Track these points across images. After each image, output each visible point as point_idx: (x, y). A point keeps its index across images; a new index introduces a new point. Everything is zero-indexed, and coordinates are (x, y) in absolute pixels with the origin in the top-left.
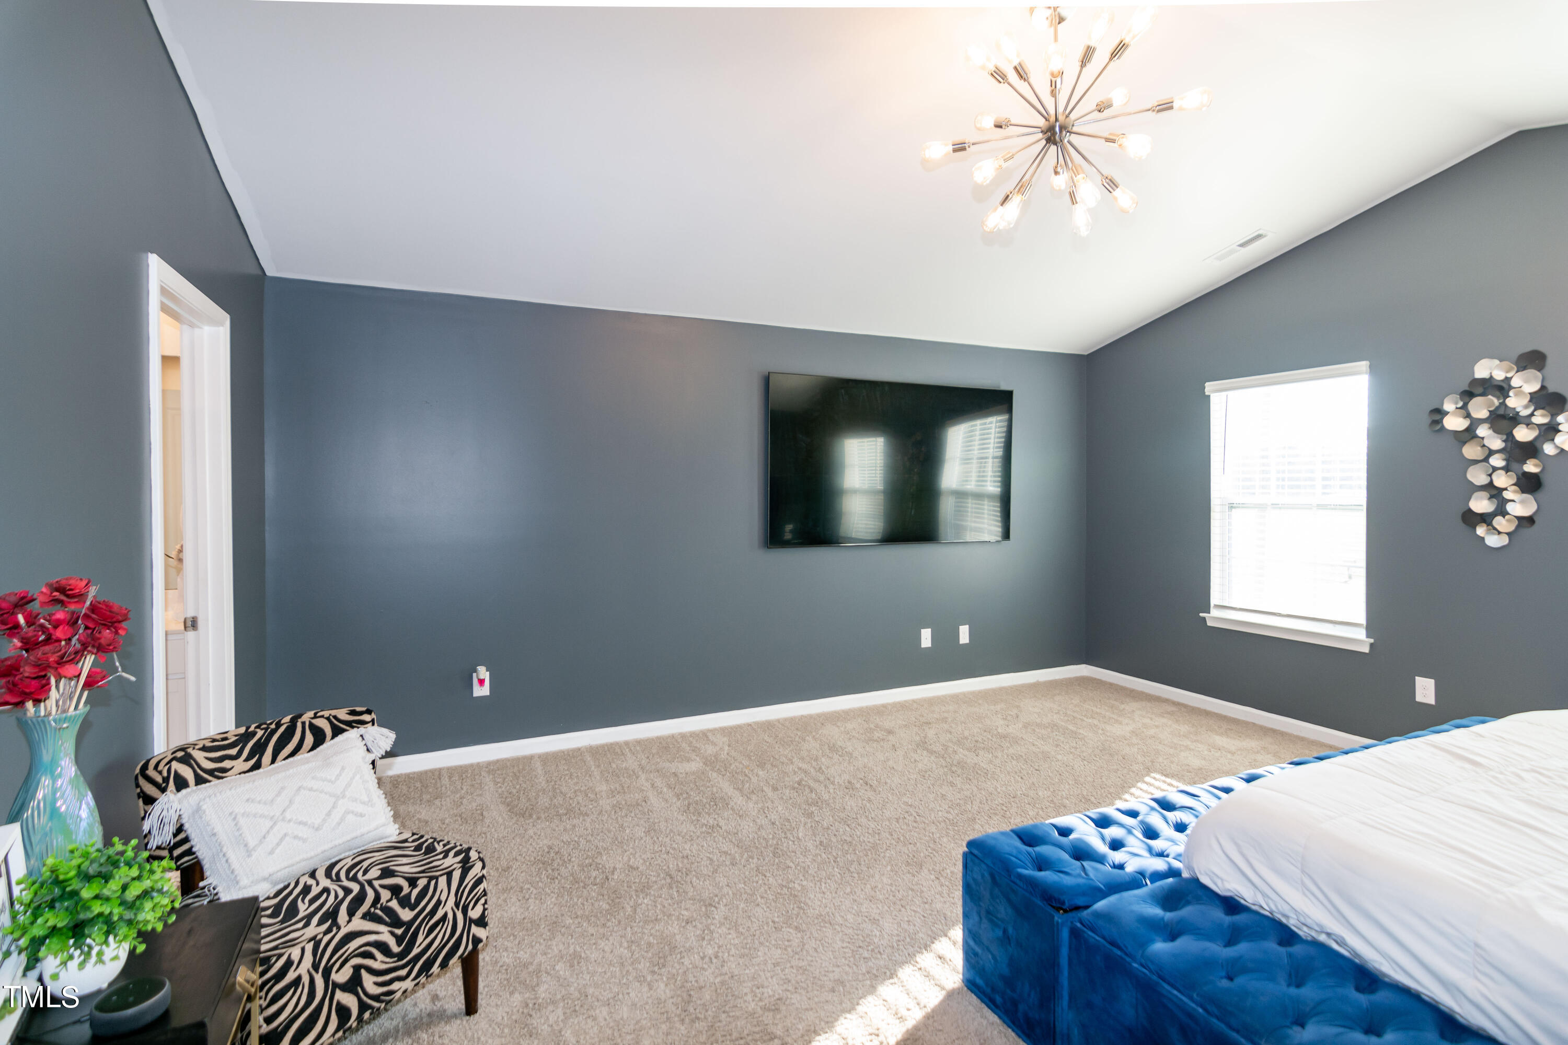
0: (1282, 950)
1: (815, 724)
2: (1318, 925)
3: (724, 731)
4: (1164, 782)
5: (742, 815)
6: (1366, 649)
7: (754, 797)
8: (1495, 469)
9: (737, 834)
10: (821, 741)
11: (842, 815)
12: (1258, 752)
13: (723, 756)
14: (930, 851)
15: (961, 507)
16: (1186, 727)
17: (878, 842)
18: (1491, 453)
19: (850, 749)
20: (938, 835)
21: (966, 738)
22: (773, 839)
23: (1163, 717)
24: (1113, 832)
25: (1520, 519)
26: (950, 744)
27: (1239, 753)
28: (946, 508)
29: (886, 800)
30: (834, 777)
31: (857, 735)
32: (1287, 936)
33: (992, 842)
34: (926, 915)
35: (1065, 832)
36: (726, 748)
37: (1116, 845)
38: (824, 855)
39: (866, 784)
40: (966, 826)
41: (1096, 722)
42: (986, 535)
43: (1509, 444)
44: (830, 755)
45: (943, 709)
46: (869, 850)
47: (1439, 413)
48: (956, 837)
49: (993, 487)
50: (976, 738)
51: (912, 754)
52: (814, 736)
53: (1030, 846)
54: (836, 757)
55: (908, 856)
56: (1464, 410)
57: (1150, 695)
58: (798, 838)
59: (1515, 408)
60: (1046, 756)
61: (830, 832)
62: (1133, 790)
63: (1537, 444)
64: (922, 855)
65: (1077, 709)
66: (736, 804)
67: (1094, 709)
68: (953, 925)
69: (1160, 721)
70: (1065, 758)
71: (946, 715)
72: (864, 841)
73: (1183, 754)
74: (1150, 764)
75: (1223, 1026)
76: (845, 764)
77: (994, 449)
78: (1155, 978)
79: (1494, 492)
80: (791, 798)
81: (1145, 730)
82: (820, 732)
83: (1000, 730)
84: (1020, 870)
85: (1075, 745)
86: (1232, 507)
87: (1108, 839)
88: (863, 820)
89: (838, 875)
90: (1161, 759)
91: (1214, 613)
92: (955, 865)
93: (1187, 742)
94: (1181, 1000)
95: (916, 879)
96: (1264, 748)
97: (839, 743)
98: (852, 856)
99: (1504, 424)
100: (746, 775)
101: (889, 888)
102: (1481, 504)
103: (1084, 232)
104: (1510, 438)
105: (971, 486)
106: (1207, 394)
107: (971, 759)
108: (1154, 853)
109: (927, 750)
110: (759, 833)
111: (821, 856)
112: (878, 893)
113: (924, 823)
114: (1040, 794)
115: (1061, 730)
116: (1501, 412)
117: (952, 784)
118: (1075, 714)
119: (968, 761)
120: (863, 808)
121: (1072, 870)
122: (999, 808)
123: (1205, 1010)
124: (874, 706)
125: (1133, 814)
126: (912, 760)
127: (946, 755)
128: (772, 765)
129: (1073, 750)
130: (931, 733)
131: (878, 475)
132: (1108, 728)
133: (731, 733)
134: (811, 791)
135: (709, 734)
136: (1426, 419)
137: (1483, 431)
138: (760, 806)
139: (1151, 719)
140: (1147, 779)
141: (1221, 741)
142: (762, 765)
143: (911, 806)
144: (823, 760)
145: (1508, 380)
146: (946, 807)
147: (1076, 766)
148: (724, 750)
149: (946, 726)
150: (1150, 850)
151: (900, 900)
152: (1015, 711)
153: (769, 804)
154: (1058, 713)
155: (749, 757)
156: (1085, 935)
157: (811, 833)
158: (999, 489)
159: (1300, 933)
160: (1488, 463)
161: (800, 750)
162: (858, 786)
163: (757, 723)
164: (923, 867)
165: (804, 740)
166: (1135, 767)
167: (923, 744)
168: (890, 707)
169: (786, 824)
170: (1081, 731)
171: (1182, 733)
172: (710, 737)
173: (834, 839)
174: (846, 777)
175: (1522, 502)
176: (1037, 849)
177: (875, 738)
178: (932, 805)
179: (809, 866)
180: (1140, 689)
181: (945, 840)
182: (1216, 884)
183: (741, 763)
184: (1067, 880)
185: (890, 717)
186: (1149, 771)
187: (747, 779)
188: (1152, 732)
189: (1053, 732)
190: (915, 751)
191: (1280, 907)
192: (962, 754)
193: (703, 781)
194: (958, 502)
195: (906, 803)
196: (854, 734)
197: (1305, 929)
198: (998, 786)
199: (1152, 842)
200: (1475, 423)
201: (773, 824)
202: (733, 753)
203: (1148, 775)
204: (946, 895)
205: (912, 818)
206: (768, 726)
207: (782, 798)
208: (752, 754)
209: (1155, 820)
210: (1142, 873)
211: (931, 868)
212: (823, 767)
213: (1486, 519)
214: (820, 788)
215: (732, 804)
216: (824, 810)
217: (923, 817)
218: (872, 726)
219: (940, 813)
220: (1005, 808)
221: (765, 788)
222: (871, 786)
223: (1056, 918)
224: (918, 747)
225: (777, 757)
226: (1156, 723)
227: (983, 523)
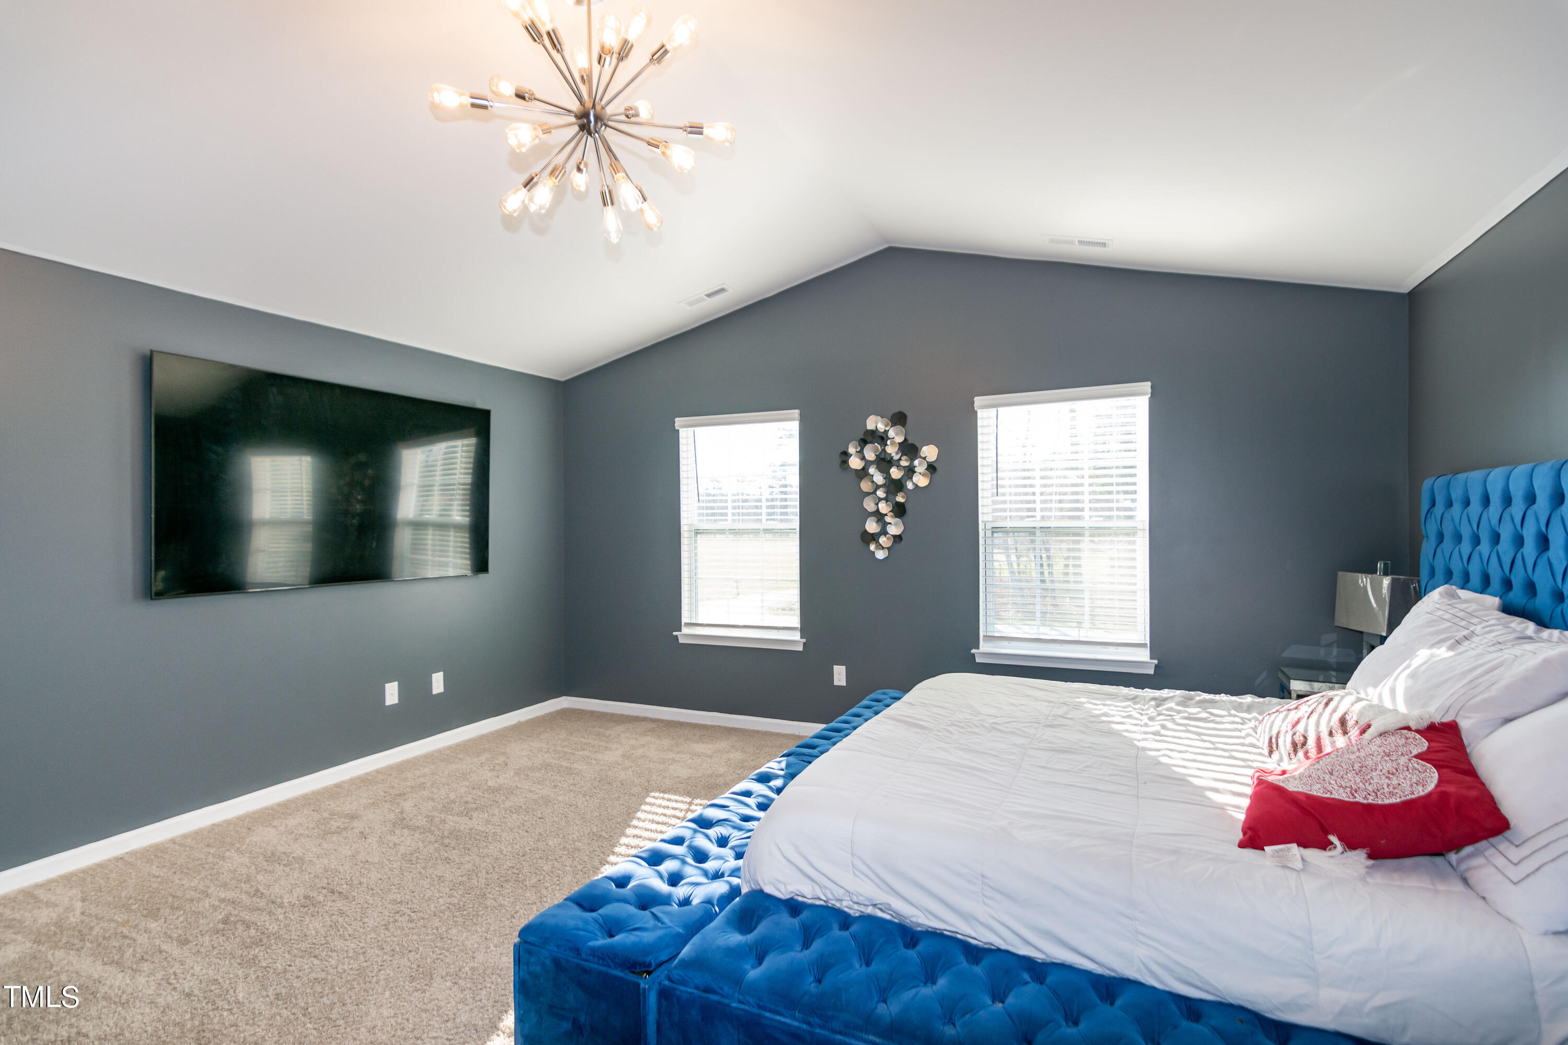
0: (846, 934)
1: (237, 832)
2: (868, 899)
3: (67, 880)
4: (663, 798)
5: (128, 1001)
6: (800, 648)
7: (146, 966)
8: (880, 499)
9: (122, 1034)
10: (251, 852)
11: (304, 946)
12: (729, 751)
13: (74, 918)
14: (439, 952)
15: (420, 539)
16: (668, 740)
17: (365, 964)
18: (878, 487)
19: (299, 852)
20: (444, 929)
21: (453, 802)
22: (192, 1019)
23: (646, 735)
24: (669, 866)
25: (895, 537)
26: (436, 814)
27: (715, 755)
28: (402, 540)
29: (366, 906)
30: (281, 897)
31: (306, 832)
32: (845, 920)
33: (552, 921)
34: (450, 1037)
35: (622, 881)
36: (79, 905)
37: (674, 879)
38: (285, 1013)
39: (333, 892)
40: (476, 905)
41: (587, 753)
42: (451, 569)
43: (888, 480)
44: (269, 868)
45: (418, 773)
46: (355, 980)
47: (846, 455)
48: (467, 923)
49: (460, 515)
50: (465, 799)
51: (389, 837)
52: (238, 849)
53: (593, 910)
54: (279, 869)
55: (411, 968)
56: (861, 453)
57: (632, 717)
58: (237, 1002)
59: (890, 454)
60: (547, 801)
61: (288, 975)
62: (639, 814)
63: (903, 481)
64: (429, 960)
65: (566, 743)
66: (111, 987)
67: (582, 740)
68: (488, 1036)
69: (643, 740)
70: (566, 798)
71: (422, 780)
72: (345, 971)
73: (672, 767)
74: (647, 784)
75: (826, 1033)
76: (296, 875)
77: (462, 474)
78: (755, 1010)
79: (879, 516)
80: (214, 948)
81: (633, 751)
82: (247, 841)
83: (490, 783)
84: (591, 944)
85: (572, 781)
86: (697, 532)
87: (666, 875)
88: (339, 943)
89: (314, 1032)
90: (654, 777)
91: (685, 630)
92: (474, 958)
93: (671, 755)
94: (785, 1024)
95: (428, 994)
96: (733, 747)
97: (281, 849)
98: (331, 996)
99: (885, 464)
100: (125, 937)
101: (393, 1021)
102: (872, 526)
103: (614, 238)
104: (888, 476)
105: (433, 515)
106: (676, 428)
107: (464, 824)
108: (710, 876)
109: (408, 827)
110: (165, 1019)
111: (280, 1014)
112: (379, 1034)
113: (423, 919)
114: (550, 843)
115: (555, 769)
116: (883, 456)
117: (447, 860)
118: (566, 750)
119: (462, 828)
120: (335, 926)
121: (645, 923)
122: (510, 872)
123: (809, 1024)
124: (322, 788)
125: (678, 841)
126: (391, 845)
127: (433, 828)
128: (172, 908)
129: (572, 788)
130: (408, 806)
131: (305, 503)
132: (600, 756)
133: (84, 879)
134: (248, 927)
135: (40, 893)
136: (837, 460)
137: (872, 470)
138: (159, 976)
139: (636, 739)
140: (649, 800)
141: (699, 747)
142: (154, 914)
143: (401, 902)
144: (260, 877)
145: (886, 432)
146: (447, 890)
147: (579, 804)
148: (73, 910)
149: (425, 793)
150: (705, 873)
151: (413, 1031)
152: (502, 759)
153: (177, 968)
154: (548, 752)
155: (127, 907)
156: (678, 993)
157: (257, 986)
158: (468, 519)
159: (851, 912)
160: (876, 495)
161: (218, 873)
162: (321, 898)
163: (132, 853)
164: (434, 976)
165: (223, 858)
166: (635, 790)
167: (401, 822)
168: (346, 786)
169: (213, 988)
170: (575, 766)
171: (665, 748)
172: (42, 897)
173: (297, 984)
174: (300, 891)
175: (896, 524)
176: (601, 911)
177: (333, 829)
178: (429, 894)
179: (263, 1037)
180: (619, 712)
181: (454, 931)
182: (779, 890)
183: (111, 920)
184: (647, 937)
185: (349, 799)
186: (647, 791)
187: (127, 941)
188: (640, 751)
189: (547, 773)
190: (392, 832)
191: (836, 895)
192: (452, 821)
193: (37, 970)
194: (416, 534)
195: (394, 902)
196: (301, 831)
197: (856, 907)
198: (503, 848)
199: (705, 866)
200: (868, 464)
201: (188, 995)
202: (93, 910)
203: (648, 796)
204: (470, 1000)
205: (406, 918)
206: (156, 852)
207: (199, 951)
208: (131, 901)
209: (701, 842)
210: (708, 902)
211: (444, 974)
212: (261, 888)
213: (874, 538)
214: (262, 919)
215: (103, 990)
216: (274, 947)
217: (419, 912)
218: (326, 815)
219: (441, 900)
220: (515, 871)
221: (164, 947)
222: (340, 893)
223: (642, 985)
224: (394, 826)
225: (179, 894)
226: (642, 743)
227: (448, 557)
